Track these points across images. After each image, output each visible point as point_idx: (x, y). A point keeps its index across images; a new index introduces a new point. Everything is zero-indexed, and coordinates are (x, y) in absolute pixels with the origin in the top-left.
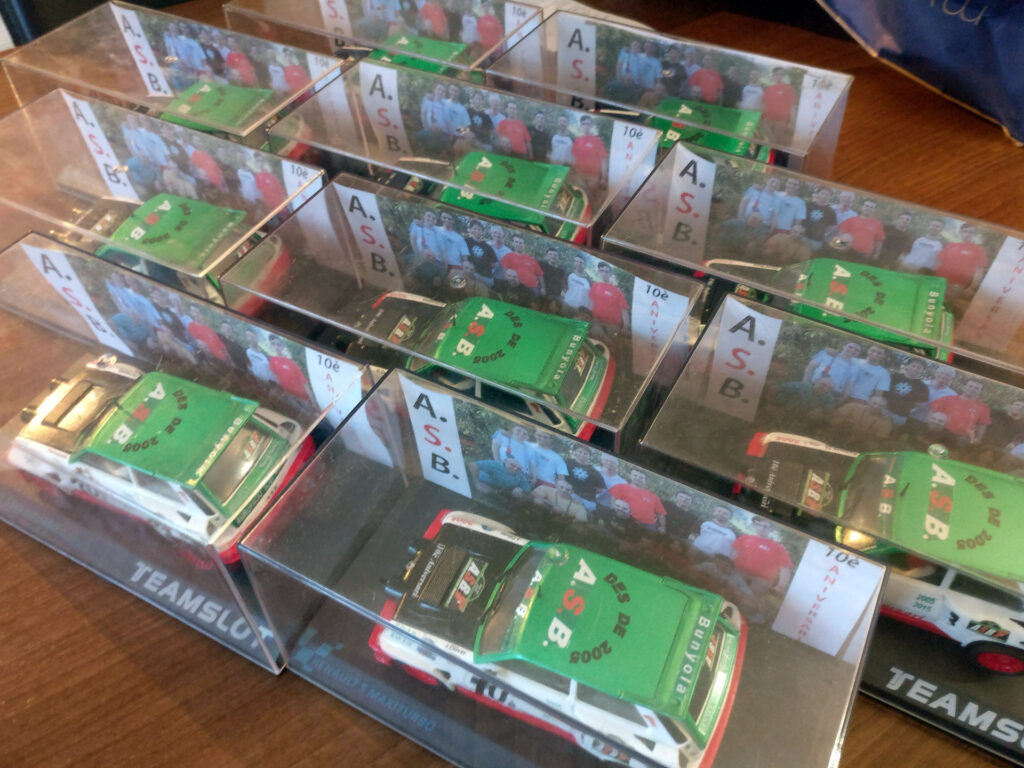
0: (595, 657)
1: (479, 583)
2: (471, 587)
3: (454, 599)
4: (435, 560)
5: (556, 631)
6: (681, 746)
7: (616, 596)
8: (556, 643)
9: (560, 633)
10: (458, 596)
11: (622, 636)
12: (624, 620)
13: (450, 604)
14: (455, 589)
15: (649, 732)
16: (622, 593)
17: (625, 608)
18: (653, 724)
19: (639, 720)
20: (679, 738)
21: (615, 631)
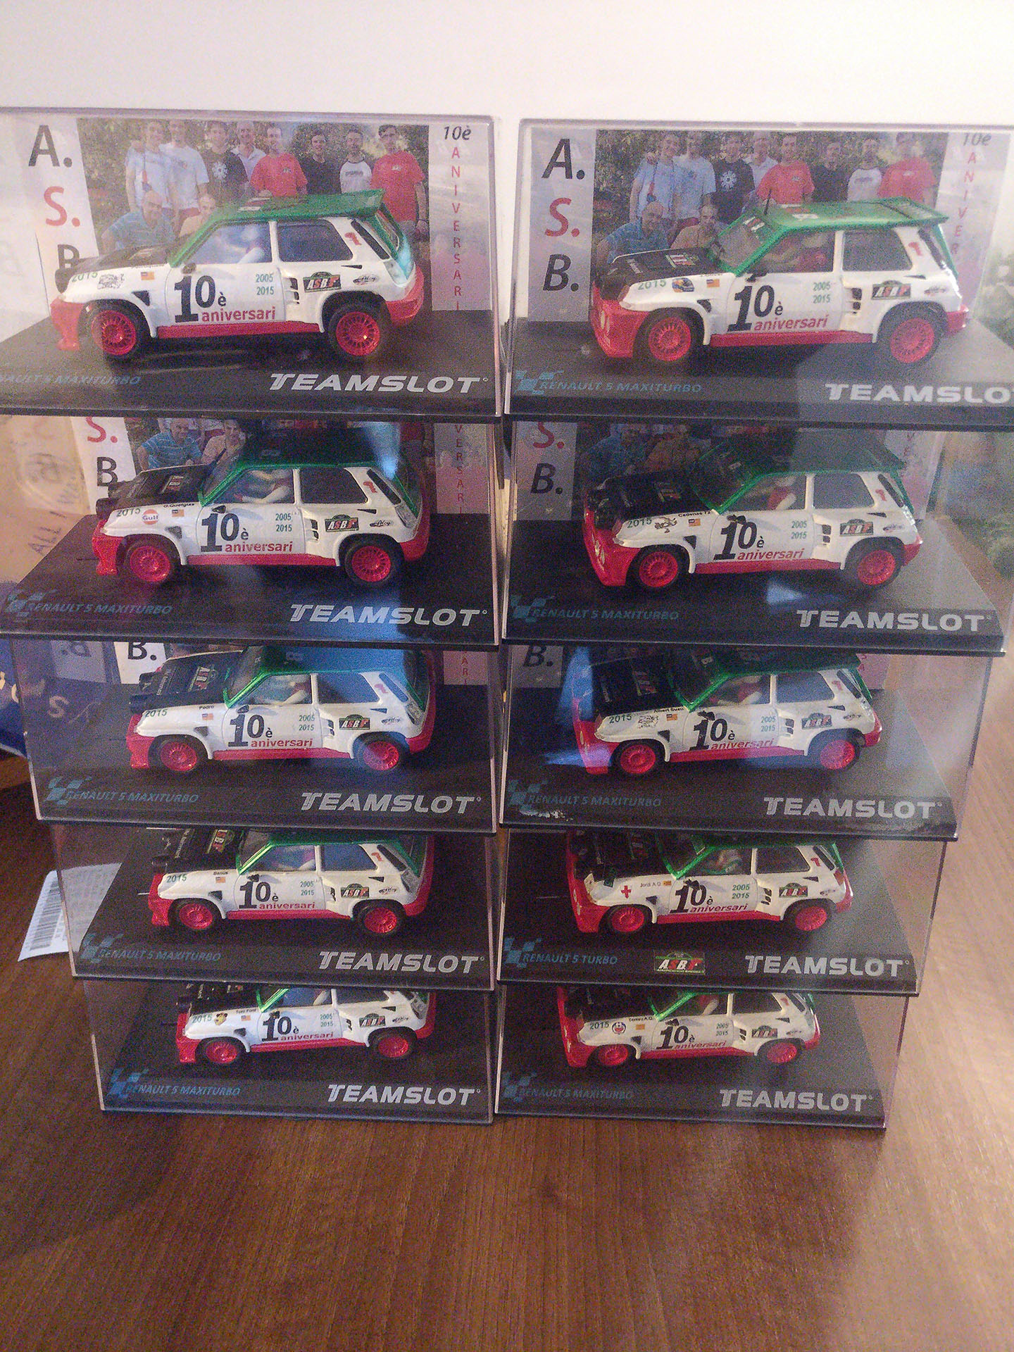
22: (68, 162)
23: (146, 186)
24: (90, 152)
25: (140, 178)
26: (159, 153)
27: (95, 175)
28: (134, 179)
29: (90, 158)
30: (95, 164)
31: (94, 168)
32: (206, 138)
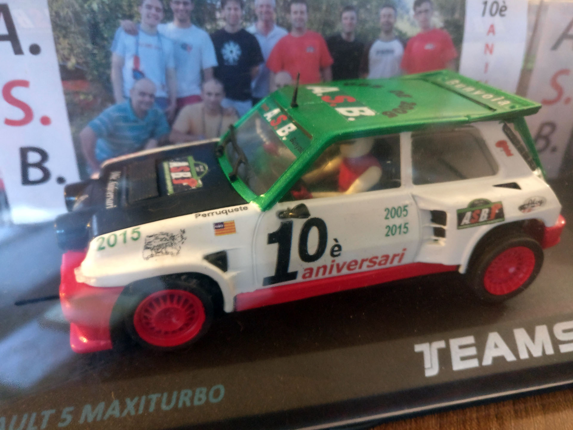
22: (35, 50)
23: (138, 74)
24: (65, 37)
25: (129, 65)
26: (158, 34)
27: (71, 63)
28: (121, 66)
29: (65, 43)
30: (71, 50)
31: (69, 55)
32: (218, 15)
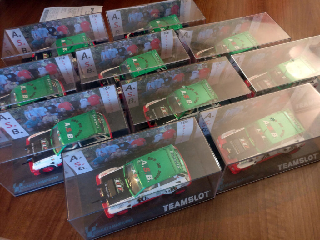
0: (159, 175)
1: (121, 183)
2: (120, 185)
3: (119, 190)
4: (106, 187)
5: (148, 177)
6: (185, 177)
7: (153, 161)
8: (151, 180)
9: (150, 177)
10: (119, 189)
11: (161, 167)
12: (158, 164)
13: (119, 192)
14: (117, 188)
15: (178, 180)
16: (154, 159)
17: (157, 161)
18: (178, 177)
19: (175, 179)
20: (183, 176)
21: (159, 167)
